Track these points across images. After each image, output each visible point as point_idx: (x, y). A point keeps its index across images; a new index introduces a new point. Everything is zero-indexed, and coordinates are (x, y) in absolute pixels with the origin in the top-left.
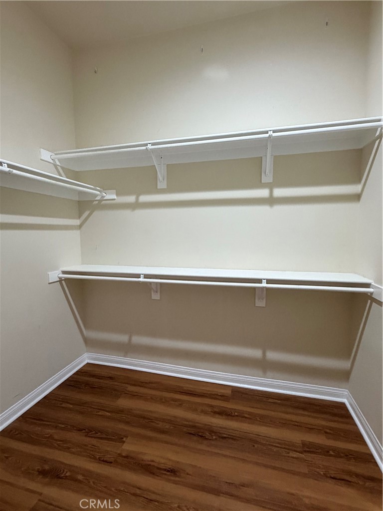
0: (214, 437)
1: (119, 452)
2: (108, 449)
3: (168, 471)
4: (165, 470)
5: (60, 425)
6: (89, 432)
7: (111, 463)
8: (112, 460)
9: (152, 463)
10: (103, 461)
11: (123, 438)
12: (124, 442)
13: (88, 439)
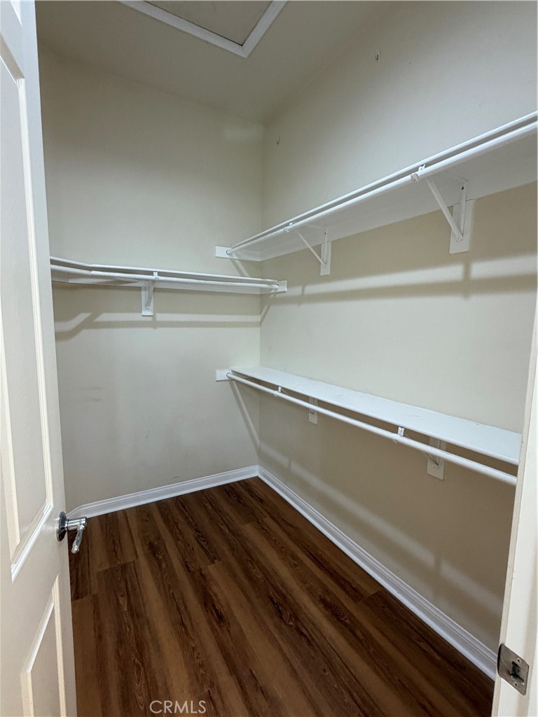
0: (291, 623)
1: (202, 567)
2: (199, 560)
3: (217, 614)
4: (216, 610)
5: (190, 518)
6: (201, 536)
7: (190, 571)
8: (192, 569)
9: (214, 597)
10: (187, 566)
11: (216, 559)
12: (213, 562)
13: (195, 541)
